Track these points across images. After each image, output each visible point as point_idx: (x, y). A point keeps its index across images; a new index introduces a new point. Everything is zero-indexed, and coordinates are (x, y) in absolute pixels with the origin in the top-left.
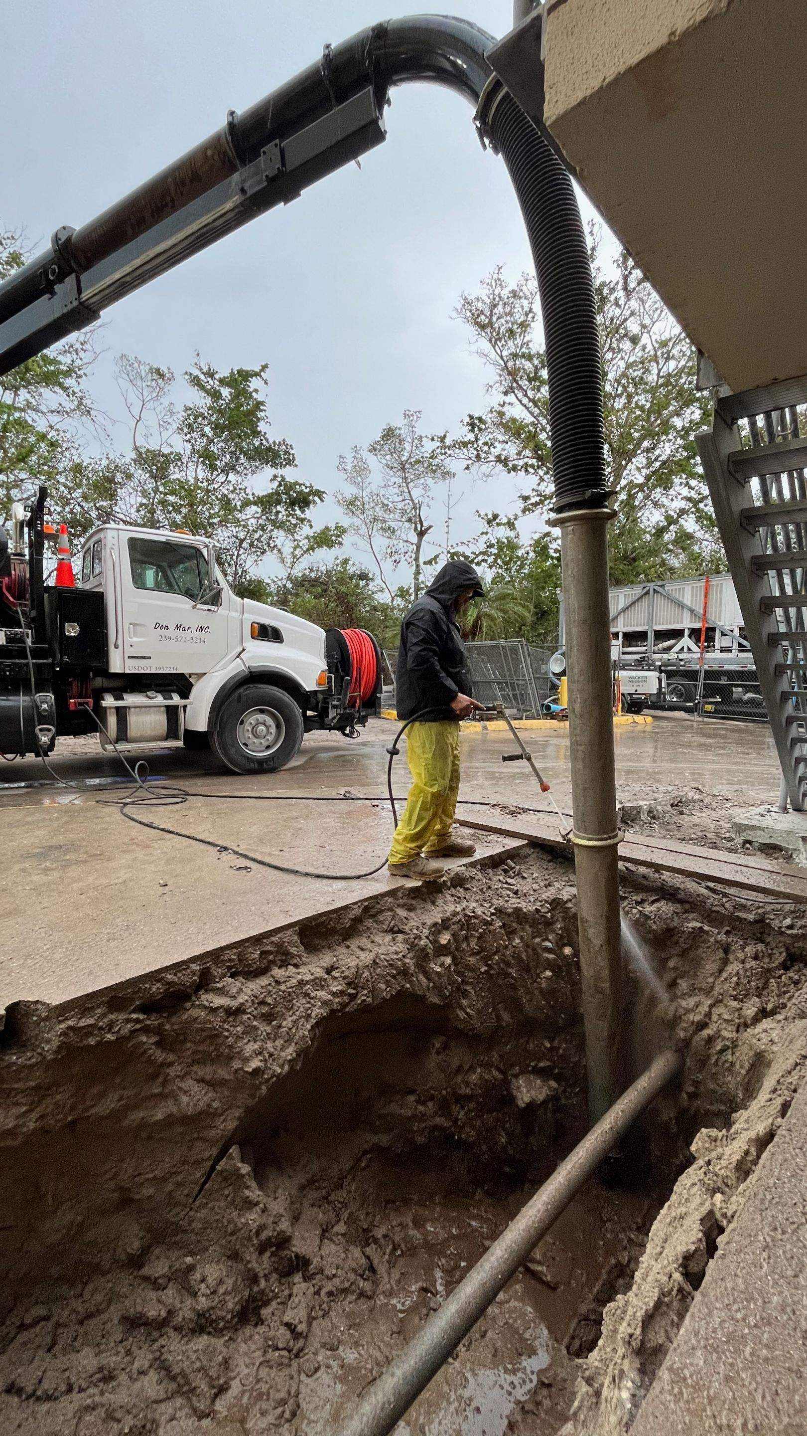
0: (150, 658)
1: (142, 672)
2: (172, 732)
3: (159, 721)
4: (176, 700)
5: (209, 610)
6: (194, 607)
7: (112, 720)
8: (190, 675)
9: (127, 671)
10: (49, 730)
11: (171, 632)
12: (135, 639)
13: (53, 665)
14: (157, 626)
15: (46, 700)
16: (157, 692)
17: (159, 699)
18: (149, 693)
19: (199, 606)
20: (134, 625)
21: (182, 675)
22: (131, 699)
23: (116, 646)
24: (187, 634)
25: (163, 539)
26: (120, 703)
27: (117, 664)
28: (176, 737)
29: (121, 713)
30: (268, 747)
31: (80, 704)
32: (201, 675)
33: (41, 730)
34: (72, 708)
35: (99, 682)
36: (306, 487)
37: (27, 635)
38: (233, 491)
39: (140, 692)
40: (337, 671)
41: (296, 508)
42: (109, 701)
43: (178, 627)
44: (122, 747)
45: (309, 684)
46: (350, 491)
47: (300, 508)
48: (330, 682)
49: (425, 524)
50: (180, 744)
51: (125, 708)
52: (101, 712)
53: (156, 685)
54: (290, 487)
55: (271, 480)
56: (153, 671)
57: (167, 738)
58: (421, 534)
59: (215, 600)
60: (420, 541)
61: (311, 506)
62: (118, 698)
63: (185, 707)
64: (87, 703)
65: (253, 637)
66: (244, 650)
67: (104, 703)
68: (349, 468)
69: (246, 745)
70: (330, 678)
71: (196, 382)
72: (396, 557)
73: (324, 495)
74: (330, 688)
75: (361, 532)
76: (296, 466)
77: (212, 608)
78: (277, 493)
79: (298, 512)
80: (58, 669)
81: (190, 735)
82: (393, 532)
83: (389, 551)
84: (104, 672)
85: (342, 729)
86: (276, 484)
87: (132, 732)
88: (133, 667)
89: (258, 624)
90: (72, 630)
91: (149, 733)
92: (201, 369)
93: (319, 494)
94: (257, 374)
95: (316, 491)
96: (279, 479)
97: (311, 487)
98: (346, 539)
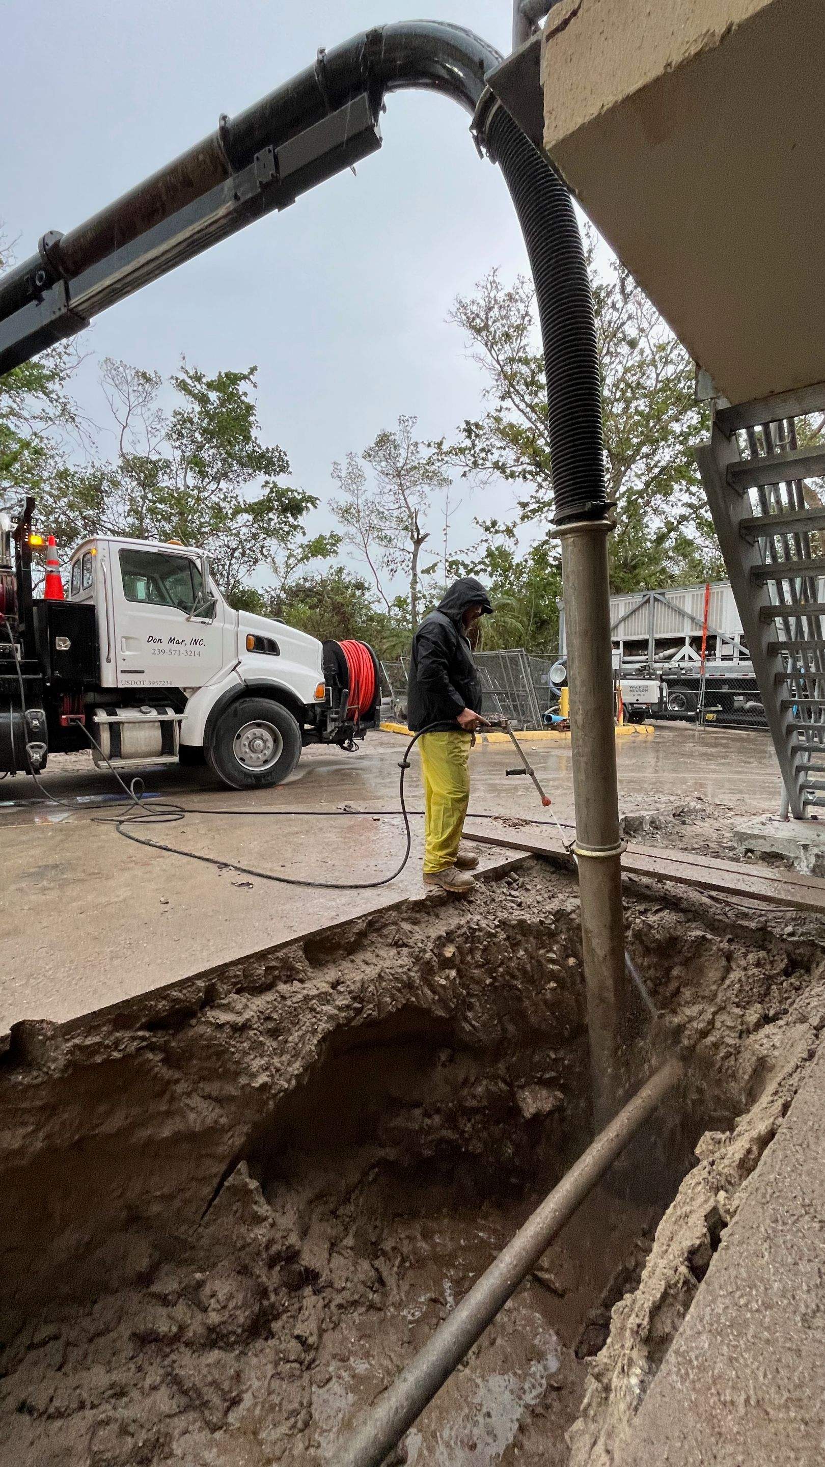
0: (143, 672)
1: (135, 686)
2: (167, 746)
3: (155, 736)
4: (171, 714)
5: (203, 623)
6: (188, 620)
7: (105, 736)
8: (185, 689)
9: (120, 686)
10: (40, 747)
11: (165, 645)
12: (127, 653)
13: (44, 681)
14: (151, 639)
15: (37, 716)
16: (150, 706)
17: (154, 714)
18: (143, 708)
19: (193, 619)
20: (127, 638)
21: (177, 689)
22: (124, 715)
23: (109, 661)
24: (181, 647)
25: (155, 550)
26: (113, 719)
27: (109, 679)
28: (171, 753)
29: (115, 729)
30: (266, 762)
31: (72, 720)
32: (195, 690)
33: (32, 747)
34: (64, 724)
35: (91, 697)
36: (299, 494)
37: (17, 649)
38: (224, 500)
39: (133, 707)
40: (335, 684)
41: (289, 515)
42: (101, 717)
43: (171, 640)
44: (117, 763)
45: (307, 697)
46: (345, 498)
47: (293, 515)
48: (327, 695)
49: (422, 532)
50: (175, 759)
51: (118, 724)
52: (94, 728)
53: (151, 700)
54: (281, 494)
55: (263, 486)
56: (147, 685)
57: (162, 753)
58: (418, 542)
59: (210, 612)
60: (416, 550)
61: (304, 513)
62: (112, 713)
63: (180, 722)
64: (79, 719)
65: (248, 650)
66: (239, 663)
67: (97, 719)
68: (343, 475)
69: (242, 759)
70: (327, 690)
71: (183, 386)
72: (393, 566)
73: (317, 501)
74: (328, 701)
75: (357, 541)
76: (290, 473)
77: (207, 620)
78: (269, 500)
79: (291, 519)
80: (48, 684)
81: (186, 751)
82: (390, 541)
83: (386, 560)
84: (96, 687)
85: (340, 743)
86: (268, 490)
87: (126, 747)
88: (126, 681)
89: (254, 636)
90: (63, 644)
91: (144, 748)
92: (187, 372)
93: (312, 500)
94: (245, 377)
95: (310, 497)
96: (271, 486)
97: (304, 493)
98: (341, 548)
